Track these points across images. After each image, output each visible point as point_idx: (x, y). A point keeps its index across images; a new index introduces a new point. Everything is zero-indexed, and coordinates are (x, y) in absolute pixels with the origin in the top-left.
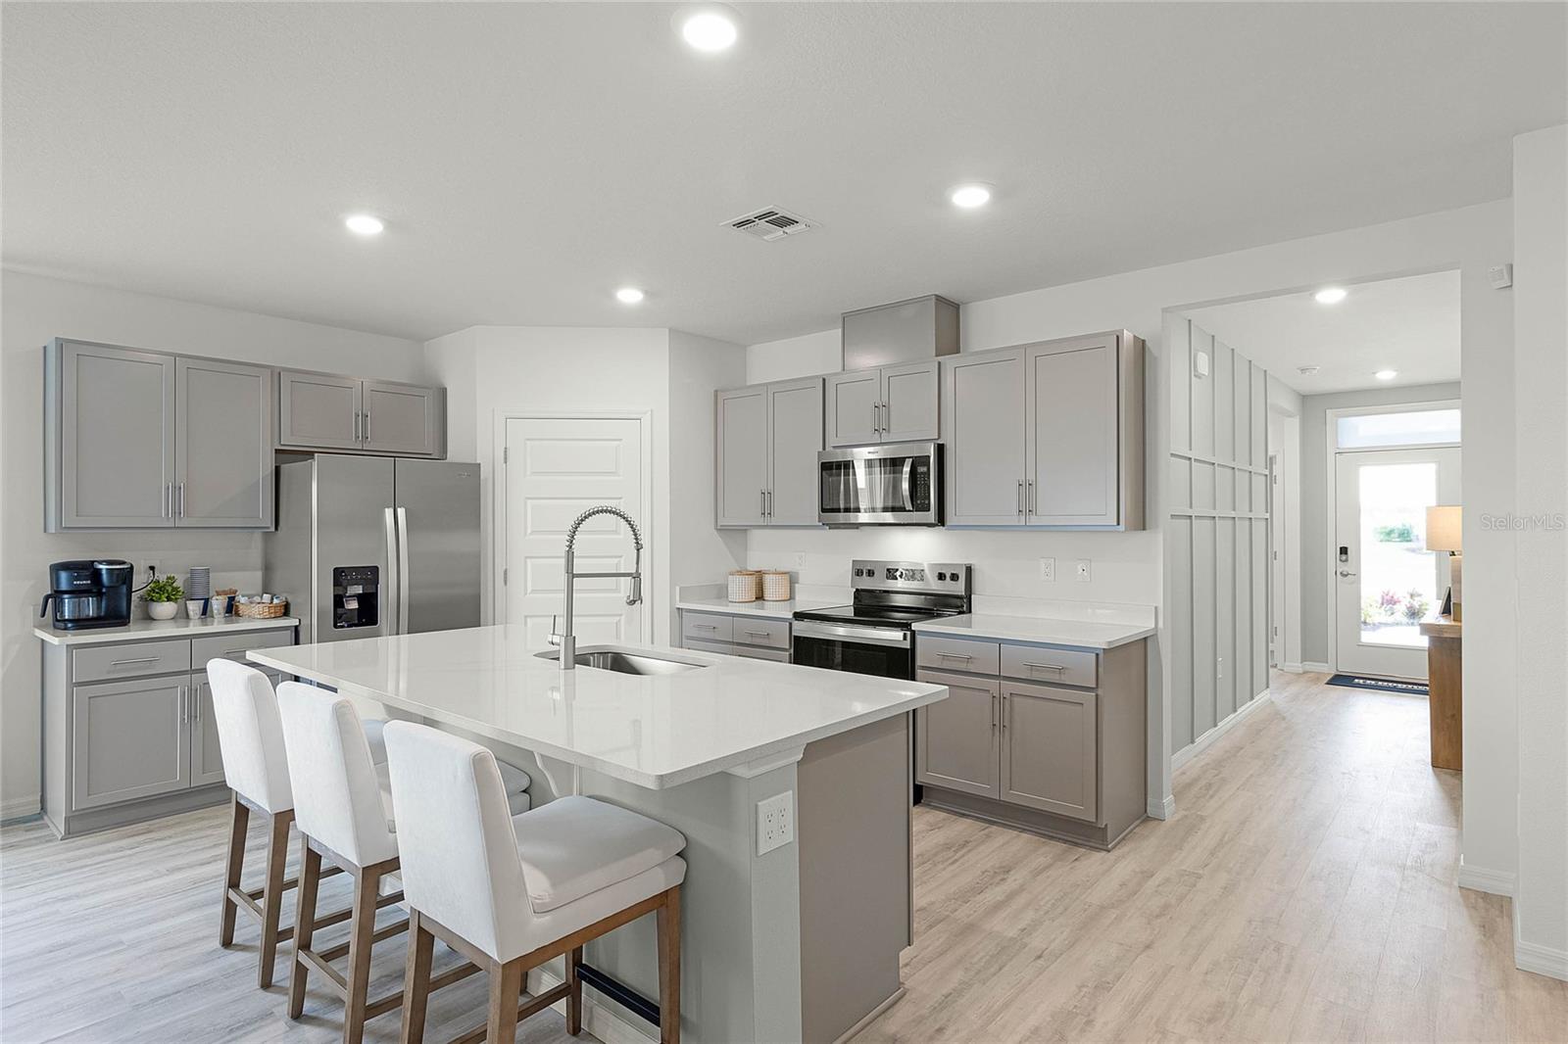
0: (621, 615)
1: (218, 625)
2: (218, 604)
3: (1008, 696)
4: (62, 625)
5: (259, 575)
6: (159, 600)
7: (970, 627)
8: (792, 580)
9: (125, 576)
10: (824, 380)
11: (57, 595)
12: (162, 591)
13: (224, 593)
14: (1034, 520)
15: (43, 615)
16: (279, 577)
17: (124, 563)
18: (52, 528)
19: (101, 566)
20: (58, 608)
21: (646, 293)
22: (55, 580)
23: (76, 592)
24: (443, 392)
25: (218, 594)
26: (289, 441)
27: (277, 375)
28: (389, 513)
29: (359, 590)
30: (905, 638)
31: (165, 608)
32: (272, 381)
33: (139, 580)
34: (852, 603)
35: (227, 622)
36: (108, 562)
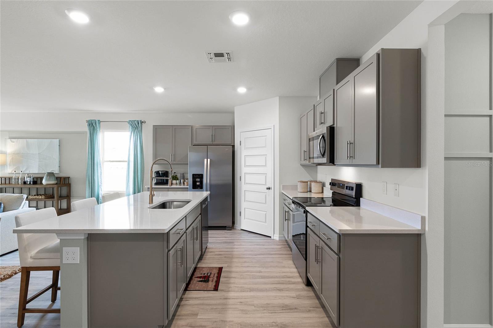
2: (182, 182)
3: (321, 246)
10: (314, 105)
14: (354, 162)
19: (160, 172)
22: (155, 175)
26: (195, 143)
27: (192, 127)
28: (206, 160)
29: (199, 180)
30: (304, 212)
31: (174, 182)
32: (192, 130)
35: (183, 185)
36: (162, 171)
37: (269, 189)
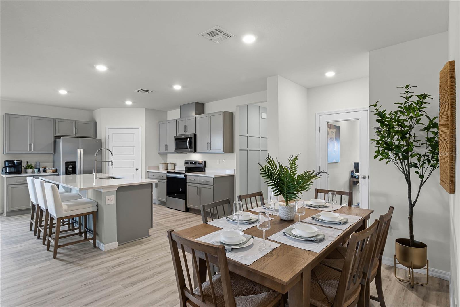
0: (134, 173)
1: (42, 174)
2: (41, 170)
3: (200, 187)
4: (6, 173)
5: (52, 164)
6: (28, 169)
7: (205, 174)
8: (175, 165)
9: (20, 163)
10: (177, 120)
11: (5, 167)
12: (29, 167)
13: (44, 167)
14: (210, 151)
15: (2, 171)
16: (56, 164)
17: (20, 160)
18: (4, 154)
19: (15, 161)
20: (6, 170)
21: (133, 102)
22: (5, 164)
23: (9, 166)
24: (96, 123)
25: (42, 167)
26: (58, 134)
27: (55, 120)
28: (79, 150)
29: (72, 166)
30: (184, 176)
31: (30, 170)
32: (54, 122)
33: (24, 164)
34: (185, 170)
35: (44, 173)
36: (17, 160)
37: (137, 170)
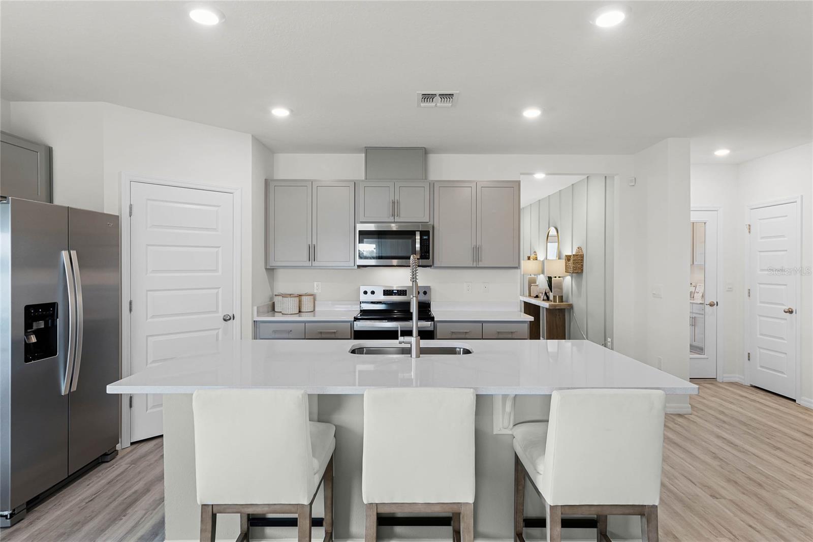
0: (220, 329)
10: (355, 183)
14: (481, 265)
21: (292, 111)
24: (50, 151)
28: (65, 254)
29: (42, 324)
30: (431, 325)
